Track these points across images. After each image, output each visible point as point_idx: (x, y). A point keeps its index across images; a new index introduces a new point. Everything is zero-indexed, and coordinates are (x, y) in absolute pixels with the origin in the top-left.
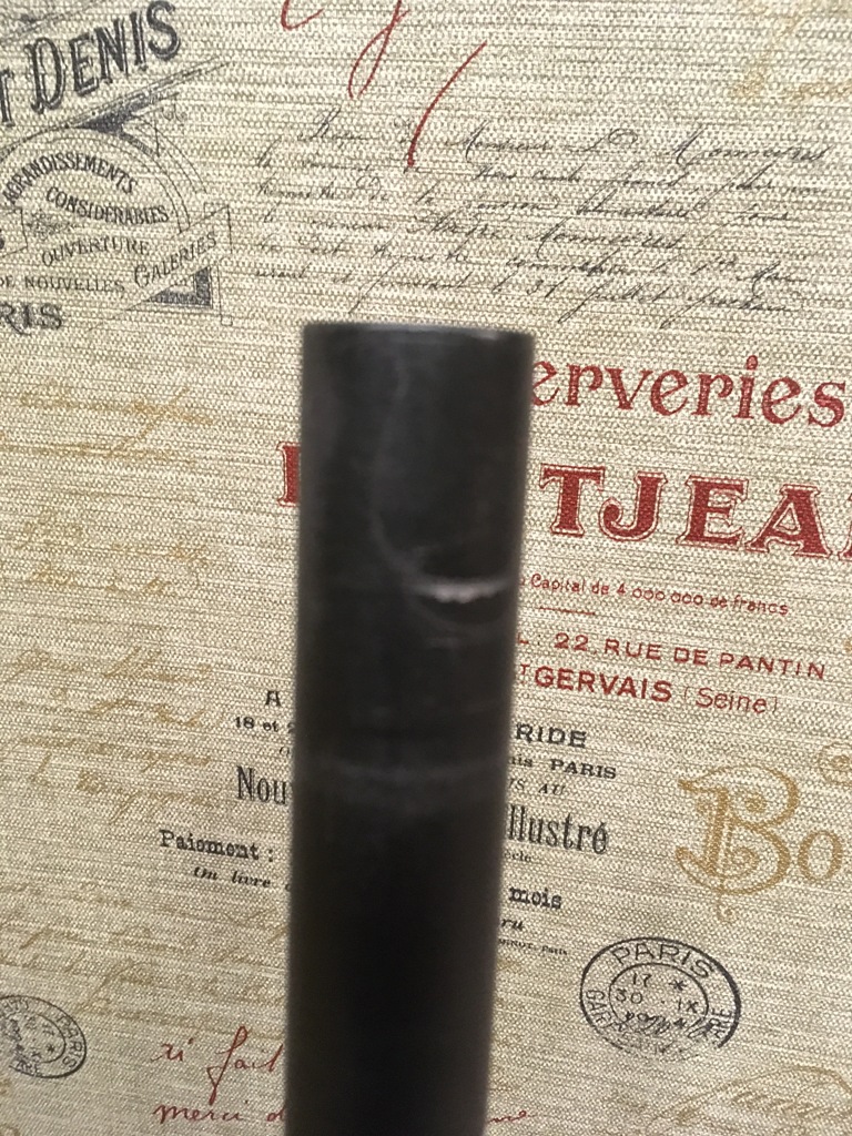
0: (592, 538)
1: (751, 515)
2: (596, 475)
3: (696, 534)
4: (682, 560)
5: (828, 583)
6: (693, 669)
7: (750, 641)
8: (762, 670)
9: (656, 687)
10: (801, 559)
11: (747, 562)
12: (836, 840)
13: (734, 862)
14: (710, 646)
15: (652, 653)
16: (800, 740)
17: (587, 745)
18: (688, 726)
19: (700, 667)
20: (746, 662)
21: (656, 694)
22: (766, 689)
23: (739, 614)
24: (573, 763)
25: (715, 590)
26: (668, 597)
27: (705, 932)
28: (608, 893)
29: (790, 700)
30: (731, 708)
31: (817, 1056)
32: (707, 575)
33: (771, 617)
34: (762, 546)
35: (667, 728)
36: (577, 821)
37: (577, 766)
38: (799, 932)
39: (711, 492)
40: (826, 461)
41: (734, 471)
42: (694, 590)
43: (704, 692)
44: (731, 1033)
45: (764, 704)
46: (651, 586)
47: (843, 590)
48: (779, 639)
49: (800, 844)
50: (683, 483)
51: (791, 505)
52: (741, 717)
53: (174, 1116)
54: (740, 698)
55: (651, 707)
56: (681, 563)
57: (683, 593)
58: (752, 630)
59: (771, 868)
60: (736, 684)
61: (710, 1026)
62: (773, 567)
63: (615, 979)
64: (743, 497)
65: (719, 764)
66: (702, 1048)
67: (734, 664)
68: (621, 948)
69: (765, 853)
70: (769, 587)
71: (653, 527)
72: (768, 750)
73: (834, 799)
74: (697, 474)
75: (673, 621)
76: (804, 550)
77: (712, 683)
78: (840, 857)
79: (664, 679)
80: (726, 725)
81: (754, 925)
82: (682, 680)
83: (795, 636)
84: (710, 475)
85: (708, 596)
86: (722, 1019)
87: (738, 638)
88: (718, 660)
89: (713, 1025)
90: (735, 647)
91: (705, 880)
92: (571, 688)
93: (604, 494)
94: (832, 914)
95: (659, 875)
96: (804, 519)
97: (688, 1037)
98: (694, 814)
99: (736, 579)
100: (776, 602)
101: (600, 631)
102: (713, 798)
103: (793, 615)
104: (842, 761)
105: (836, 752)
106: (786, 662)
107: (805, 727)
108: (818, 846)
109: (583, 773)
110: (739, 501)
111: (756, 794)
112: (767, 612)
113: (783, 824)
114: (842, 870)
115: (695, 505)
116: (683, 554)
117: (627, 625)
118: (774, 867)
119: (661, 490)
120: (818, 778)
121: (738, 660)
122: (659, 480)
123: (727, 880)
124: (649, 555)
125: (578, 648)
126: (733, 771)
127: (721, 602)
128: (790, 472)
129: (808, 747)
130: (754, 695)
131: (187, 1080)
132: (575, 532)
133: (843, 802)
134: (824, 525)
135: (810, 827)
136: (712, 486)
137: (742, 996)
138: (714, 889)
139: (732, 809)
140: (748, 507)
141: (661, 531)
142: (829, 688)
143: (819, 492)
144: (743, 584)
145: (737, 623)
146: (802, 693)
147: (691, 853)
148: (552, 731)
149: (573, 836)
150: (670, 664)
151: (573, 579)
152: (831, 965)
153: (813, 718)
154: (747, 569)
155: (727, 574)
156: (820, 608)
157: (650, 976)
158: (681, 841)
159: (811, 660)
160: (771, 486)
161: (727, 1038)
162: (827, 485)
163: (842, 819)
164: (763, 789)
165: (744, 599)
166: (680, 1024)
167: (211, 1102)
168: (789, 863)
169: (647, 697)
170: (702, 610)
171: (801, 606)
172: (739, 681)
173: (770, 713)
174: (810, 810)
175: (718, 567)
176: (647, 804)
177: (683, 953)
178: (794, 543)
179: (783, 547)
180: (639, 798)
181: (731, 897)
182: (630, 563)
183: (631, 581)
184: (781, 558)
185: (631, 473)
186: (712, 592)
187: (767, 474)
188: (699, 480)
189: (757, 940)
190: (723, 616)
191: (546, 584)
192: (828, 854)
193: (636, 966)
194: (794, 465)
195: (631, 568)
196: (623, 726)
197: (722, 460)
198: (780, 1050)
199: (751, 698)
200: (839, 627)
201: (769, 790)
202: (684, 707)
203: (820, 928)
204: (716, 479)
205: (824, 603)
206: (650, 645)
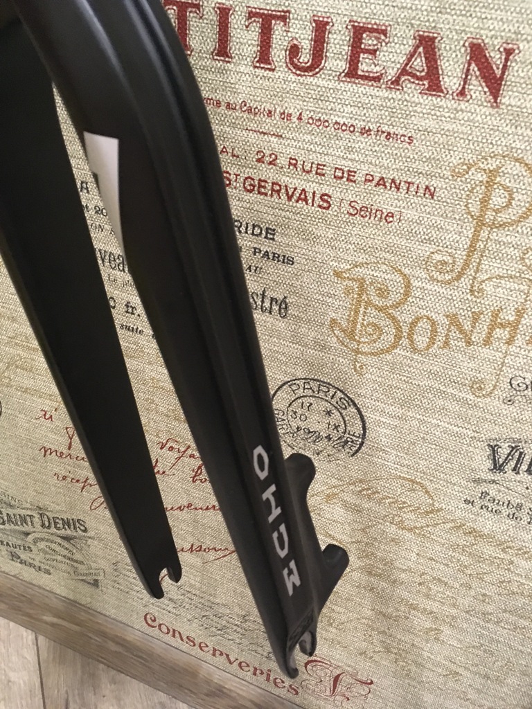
0: (282, 74)
1: (392, 56)
2: (284, 18)
3: (352, 73)
4: (342, 94)
5: (443, 119)
6: (346, 185)
7: (386, 165)
8: (393, 189)
9: (321, 198)
10: (425, 97)
11: (387, 98)
12: (433, 323)
13: (366, 332)
14: (358, 167)
15: (319, 171)
16: (415, 246)
17: (276, 239)
18: (341, 230)
19: (351, 184)
20: (382, 182)
21: (321, 203)
22: (394, 204)
23: (379, 142)
24: (267, 252)
25: (364, 121)
26: (331, 125)
27: (346, 379)
28: (287, 346)
29: (411, 214)
30: (370, 218)
31: (412, 472)
32: (359, 108)
33: (401, 146)
34: (398, 84)
35: (327, 230)
36: (269, 294)
37: (270, 254)
38: (405, 386)
39: (364, 35)
40: (448, 10)
41: (381, 18)
42: (349, 120)
43: (353, 204)
44: (359, 449)
45: (392, 217)
46: (320, 115)
47: (454, 126)
48: (406, 164)
49: (410, 324)
50: (344, 26)
51: (421, 49)
52: (377, 225)
53: (50, 454)
54: (377, 211)
55: (318, 213)
56: (341, 97)
57: (342, 123)
58: (388, 156)
59: (390, 339)
60: (374, 199)
61: (346, 442)
62: (405, 103)
63: (291, 403)
64: (387, 40)
65: (360, 260)
66: (341, 456)
67: (374, 183)
68: (295, 384)
69: (386, 329)
70: (402, 120)
71: (322, 65)
72: (393, 252)
73: (434, 293)
74: (355, 18)
75: (334, 146)
76: (428, 89)
77: (358, 197)
78: (435, 336)
79: (327, 192)
80: (366, 231)
81: (377, 378)
82: (339, 193)
83: (417, 162)
84: (364, 20)
85: (359, 126)
86: (354, 438)
87: (377, 162)
88: (363, 179)
89: (348, 442)
90: (375, 170)
91: (348, 343)
92: (266, 194)
93: (289, 34)
94: (427, 376)
95: (319, 336)
96: (430, 62)
97: (333, 447)
98: (342, 296)
99: (379, 112)
100: (405, 133)
101: (285, 150)
102: (355, 285)
103: (417, 145)
104: (442, 264)
105: (438, 257)
106: (409, 183)
107: (419, 236)
108: (421, 327)
109: (273, 260)
110: (384, 44)
111: (383, 284)
112: (399, 142)
113: (399, 308)
114: (436, 346)
115: (353, 47)
116: (343, 89)
117: (304, 147)
118: (392, 338)
119: (329, 33)
120: (424, 276)
121: (377, 179)
122: (327, 23)
123: (361, 345)
124: (319, 89)
125: (270, 163)
126: (369, 267)
127: (367, 131)
128: (422, 19)
129: (420, 252)
130: (387, 208)
131: (56, 434)
132: (269, 67)
133: (440, 296)
134: (444, 67)
135: (417, 312)
136: (364, 29)
137: (367, 424)
138: (353, 351)
139: (367, 294)
140: (390, 50)
141: (328, 68)
142: (438, 206)
143: (442, 38)
144: (384, 117)
145: (378, 149)
146: (419, 209)
147: (340, 323)
148: (254, 226)
149: (267, 304)
150: (331, 180)
151: (268, 107)
152: (425, 411)
153: (425, 230)
154: (386, 103)
155: (372, 107)
156: (436, 140)
157: (311, 404)
158: (334, 314)
159: (427, 183)
160: (407, 31)
161: (357, 451)
162: (448, 33)
163: (439, 308)
164: (388, 281)
165: (384, 129)
166: (328, 438)
167: (69, 448)
168: (401, 337)
169: (315, 205)
170: (354, 138)
171: (423, 137)
172: (377, 197)
173: (396, 224)
174: (418, 299)
175: (367, 101)
176: (313, 286)
177: (332, 391)
178: (421, 83)
179: (413, 86)
180: (308, 280)
181: (363, 357)
182: (306, 95)
183: (307, 110)
184: (411, 95)
185: (308, 17)
186: (362, 123)
187: (405, 21)
188: (356, 24)
189: (378, 388)
190: (368, 144)
191: (250, 110)
192: (427, 333)
193: (303, 396)
194: (425, 13)
195: (307, 100)
196: (299, 227)
197: (373, 6)
198: (389, 464)
199: (384, 211)
200: (449, 157)
201: (391, 283)
202: (339, 215)
203: (419, 385)
204: (368, 24)
205: (439, 136)
206: (318, 164)
